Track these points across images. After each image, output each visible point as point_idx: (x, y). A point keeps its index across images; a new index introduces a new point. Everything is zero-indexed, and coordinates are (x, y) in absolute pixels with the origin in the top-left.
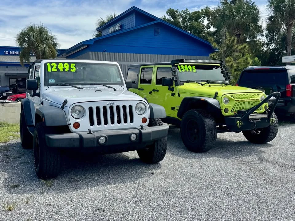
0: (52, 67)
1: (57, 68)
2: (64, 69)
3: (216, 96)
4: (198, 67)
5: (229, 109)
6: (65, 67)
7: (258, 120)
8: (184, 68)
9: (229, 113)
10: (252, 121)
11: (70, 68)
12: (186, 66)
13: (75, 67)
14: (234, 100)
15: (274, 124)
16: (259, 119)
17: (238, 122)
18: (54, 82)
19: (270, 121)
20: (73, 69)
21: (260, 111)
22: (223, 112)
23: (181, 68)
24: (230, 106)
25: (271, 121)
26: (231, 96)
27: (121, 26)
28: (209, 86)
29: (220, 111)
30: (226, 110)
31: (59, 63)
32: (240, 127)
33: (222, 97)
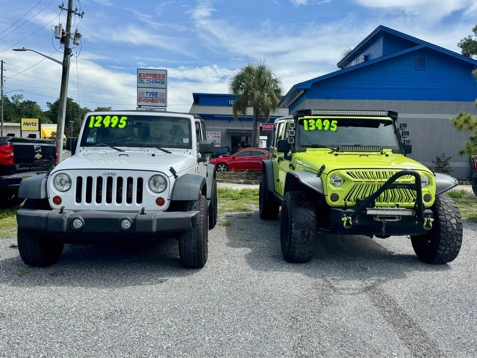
0: (95, 121)
1: (102, 123)
2: (111, 123)
3: (320, 172)
4: (342, 123)
5: (340, 195)
6: (112, 121)
7: (394, 218)
8: (315, 124)
9: (340, 202)
10: (378, 220)
11: (119, 123)
12: (319, 121)
13: (126, 121)
14: (351, 181)
15: (450, 230)
16: (397, 217)
17: (345, 219)
18: (93, 141)
19: (423, 223)
20: (122, 124)
21: (405, 203)
22: (328, 200)
23: (309, 123)
24: (342, 191)
25: (425, 224)
26: (348, 173)
27: (366, 58)
28: (336, 155)
29: (322, 197)
30: (335, 197)
31: (106, 115)
32: (349, 227)
33: (327, 174)
